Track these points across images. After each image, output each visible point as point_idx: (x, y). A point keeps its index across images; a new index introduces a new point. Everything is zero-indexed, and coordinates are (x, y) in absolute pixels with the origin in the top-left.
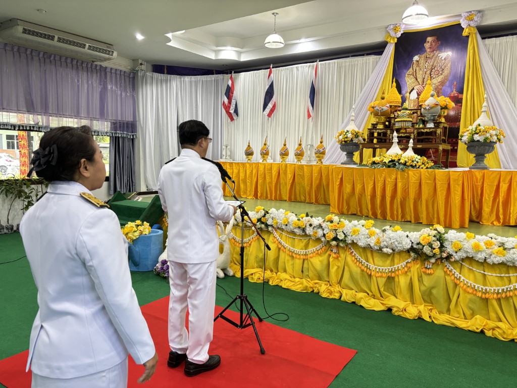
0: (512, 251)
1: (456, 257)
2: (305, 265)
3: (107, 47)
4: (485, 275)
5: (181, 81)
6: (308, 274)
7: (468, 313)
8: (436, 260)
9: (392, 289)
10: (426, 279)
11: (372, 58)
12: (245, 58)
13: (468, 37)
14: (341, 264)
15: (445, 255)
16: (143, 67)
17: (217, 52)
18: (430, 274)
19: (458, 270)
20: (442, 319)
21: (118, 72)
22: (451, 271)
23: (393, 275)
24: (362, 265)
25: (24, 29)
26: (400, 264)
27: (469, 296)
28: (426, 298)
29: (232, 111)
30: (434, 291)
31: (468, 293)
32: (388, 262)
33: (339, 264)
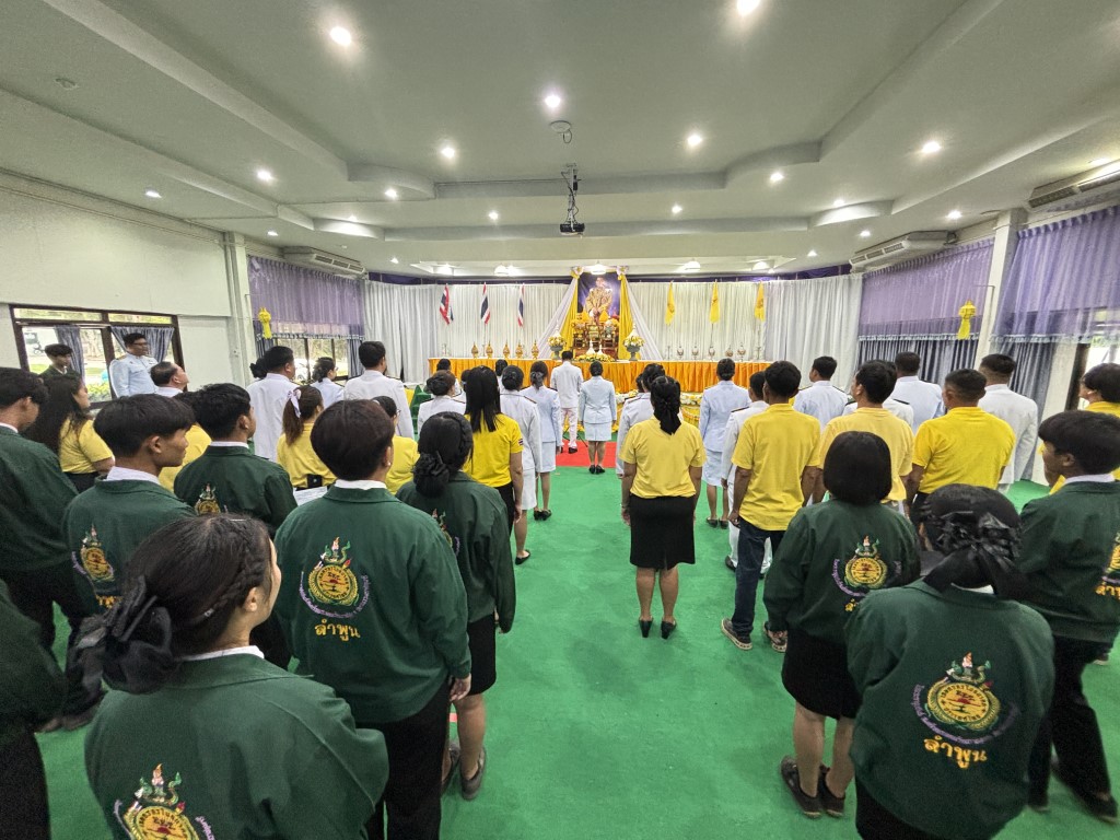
11: (562, 286)
12: (458, 273)
13: (620, 281)
16: (366, 277)
17: (435, 268)
21: (350, 281)
25: (317, 256)
29: (449, 317)
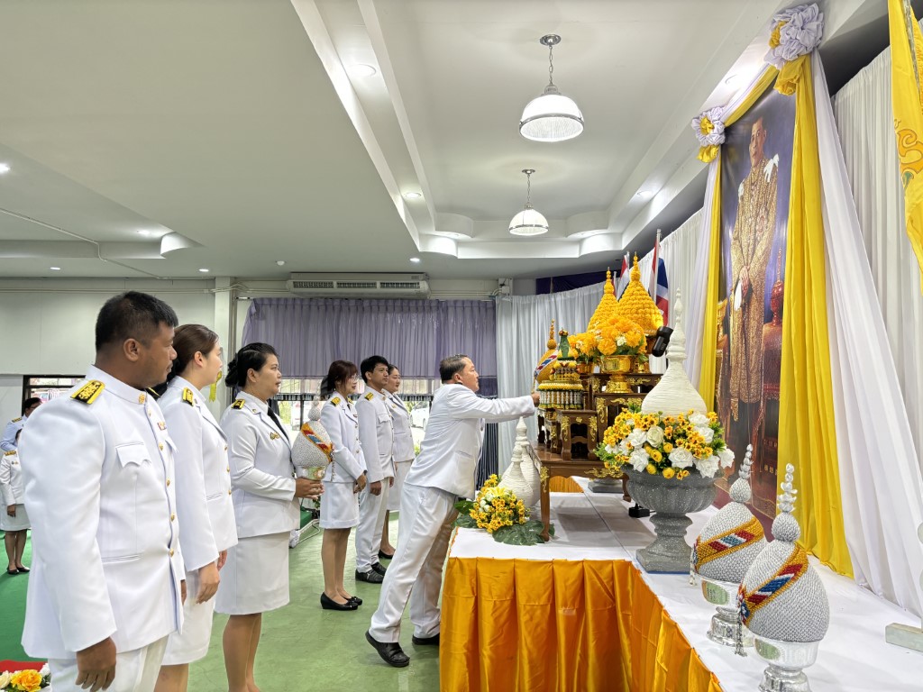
3: (413, 278)
5: (550, 303)
16: (504, 289)
21: (475, 304)
25: (294, 283)
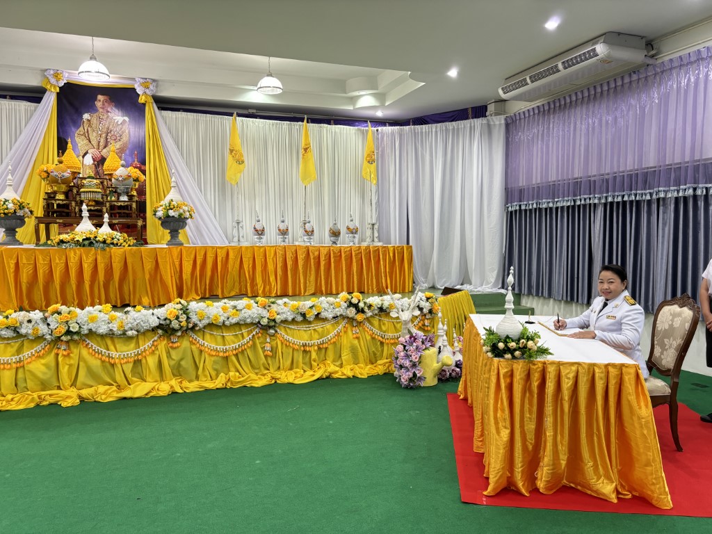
0: (243, 312)
1: (201, 325)
2: (20, 375)
4: (223, 336)
6: (25, 385)
7: (213, 373)
8: (182, 332)
9: (139, 374)
10: (173, 353)
13: (144, 104)
14: (74, 361)
15: (191, 325)
18: (178, 347)
19: (202, 337)
20: (192, 387)
22: (196, 340)
23: (140, 357)
24: (102, 355)
26: (146, 344)
27: (213, 359)
28: (175, 372)
30: (183, 363)
31: (212, 356)
32: (133, 345)
33: (72, 362)
